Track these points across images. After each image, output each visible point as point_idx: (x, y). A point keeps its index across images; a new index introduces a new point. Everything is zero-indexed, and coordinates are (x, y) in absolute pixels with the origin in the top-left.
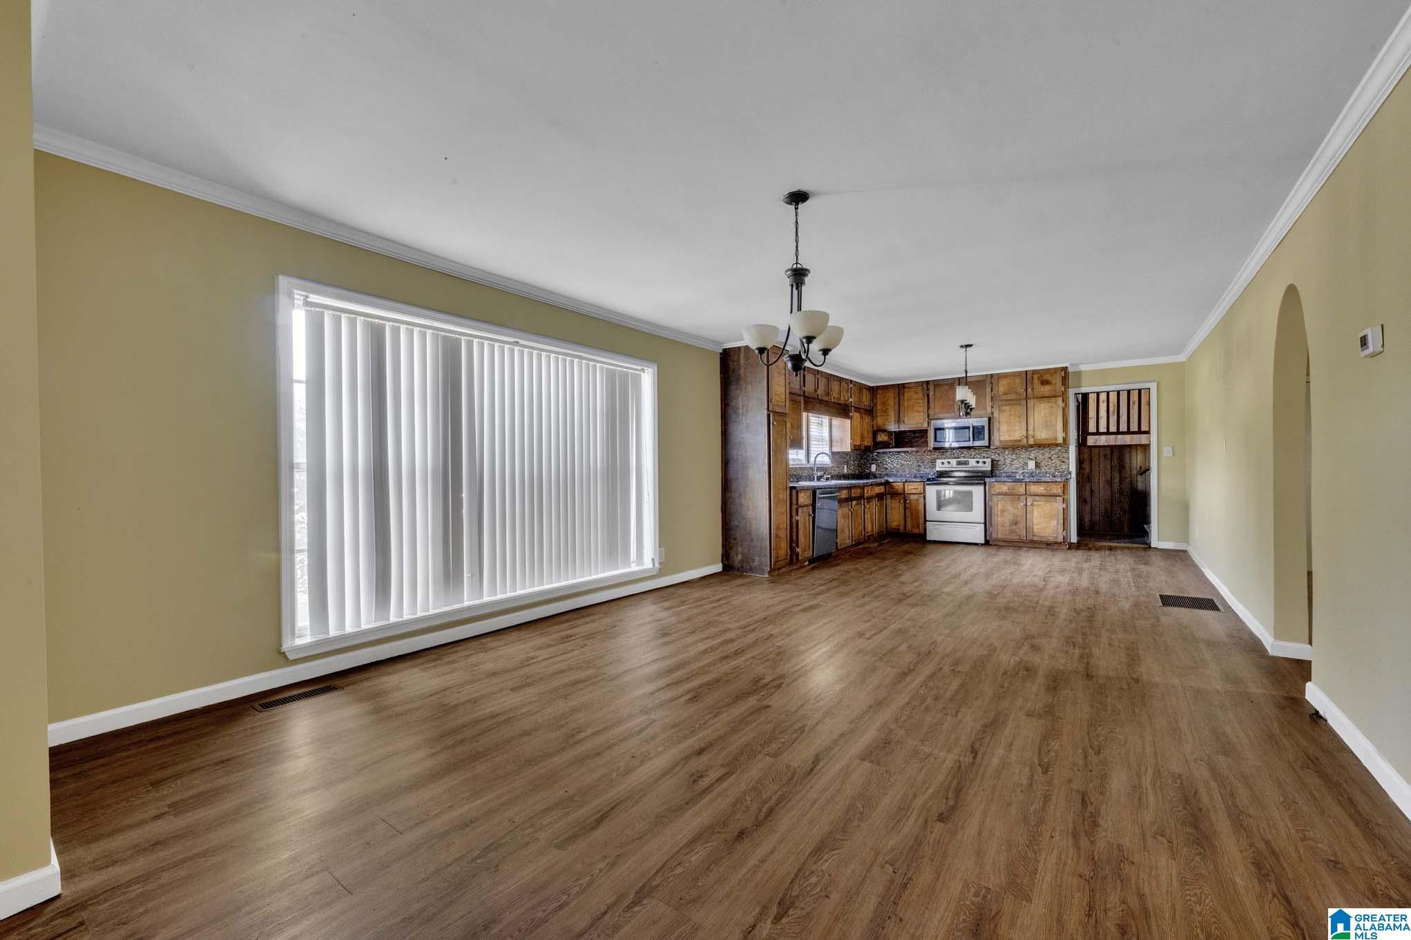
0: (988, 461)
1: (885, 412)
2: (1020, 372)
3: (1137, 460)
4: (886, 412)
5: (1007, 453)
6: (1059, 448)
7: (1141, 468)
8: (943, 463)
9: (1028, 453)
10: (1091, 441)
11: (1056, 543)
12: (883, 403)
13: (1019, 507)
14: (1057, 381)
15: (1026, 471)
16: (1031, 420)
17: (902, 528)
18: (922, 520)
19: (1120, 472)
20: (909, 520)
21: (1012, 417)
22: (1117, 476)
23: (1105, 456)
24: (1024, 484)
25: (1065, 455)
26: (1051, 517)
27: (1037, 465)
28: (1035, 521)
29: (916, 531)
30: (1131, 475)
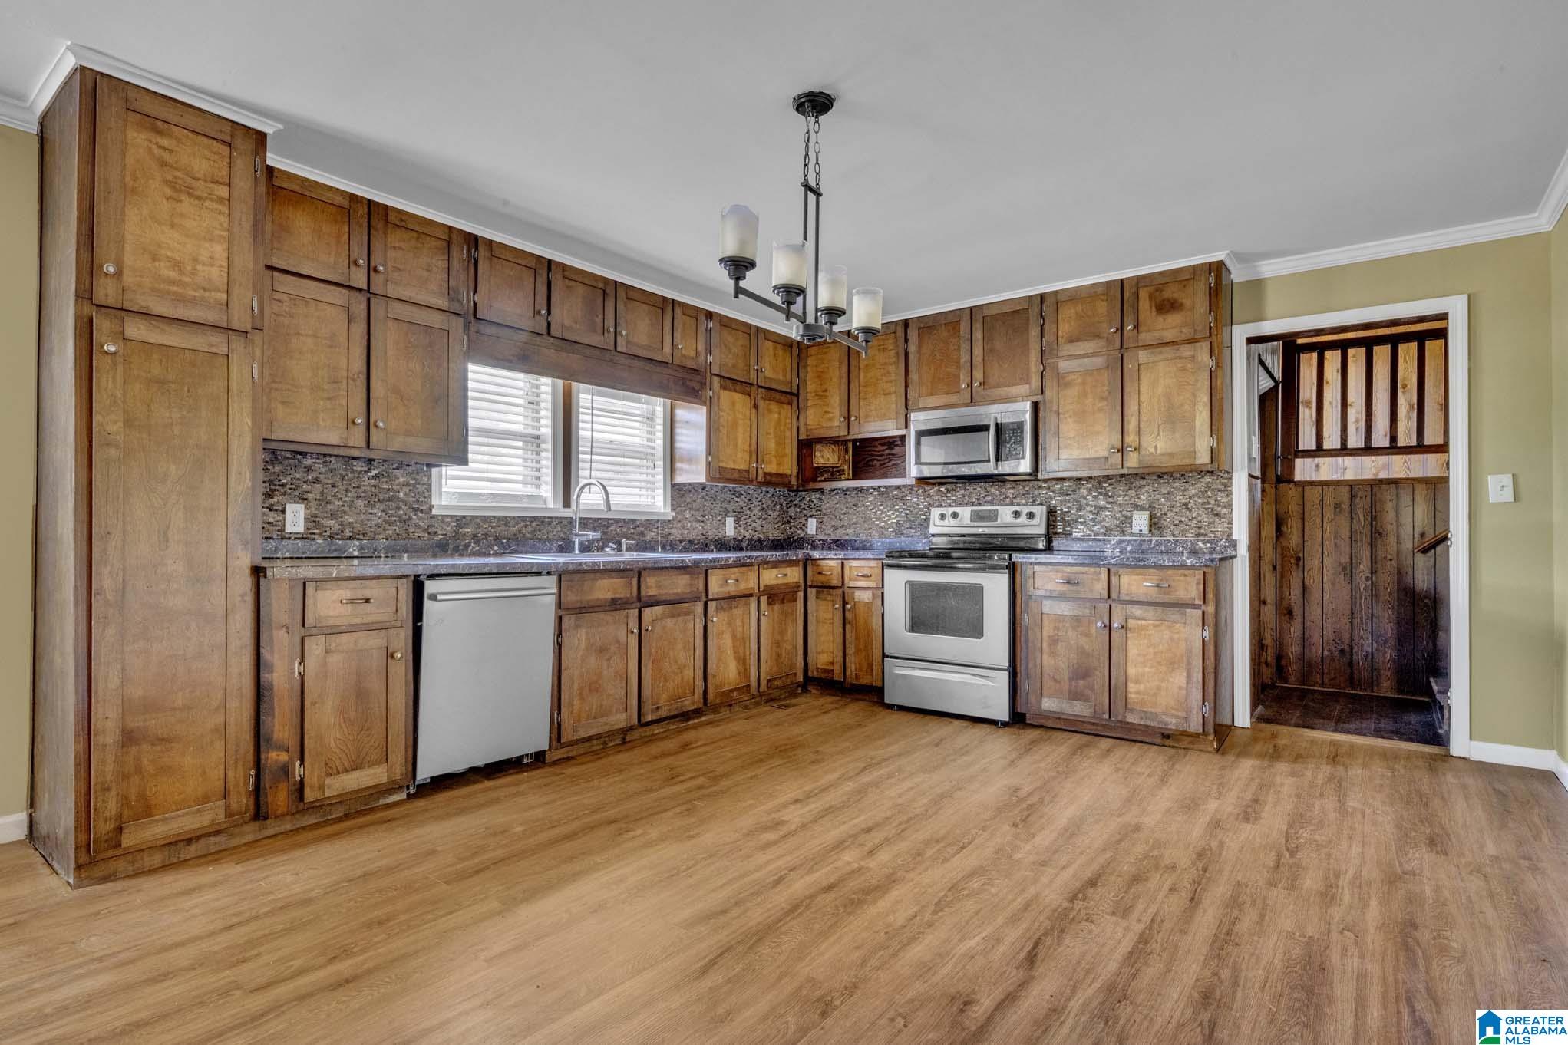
0: (1040, 511)
1: (822, 395)
2: (1108, 284)
3: (1411, 518)
4: (826, 397)
5: (1084, 492)
6: (1208, 479)
7: (1422, 535)
8: (943, 517)
9: (1132, 493)
10: (1303, 469)
11: (1185, 734)
12: (819, 377)
13: (1093, 631)
14: (1197, 300)
15: (1128, 538)
16: (1131, 407)
17: (837, 669)
18: (877, 654)
19: (1372, 545)
20: (851, 650)
21: (1089, 401)
22: (1364, 553)
23: (1337, 506)
24: (1104, 571)
25: (1222, 498)
26: (1172, 665)
27: (1154, 524)
28: (1132, 671)
29: (866, 680)
30: (1398, 553)
